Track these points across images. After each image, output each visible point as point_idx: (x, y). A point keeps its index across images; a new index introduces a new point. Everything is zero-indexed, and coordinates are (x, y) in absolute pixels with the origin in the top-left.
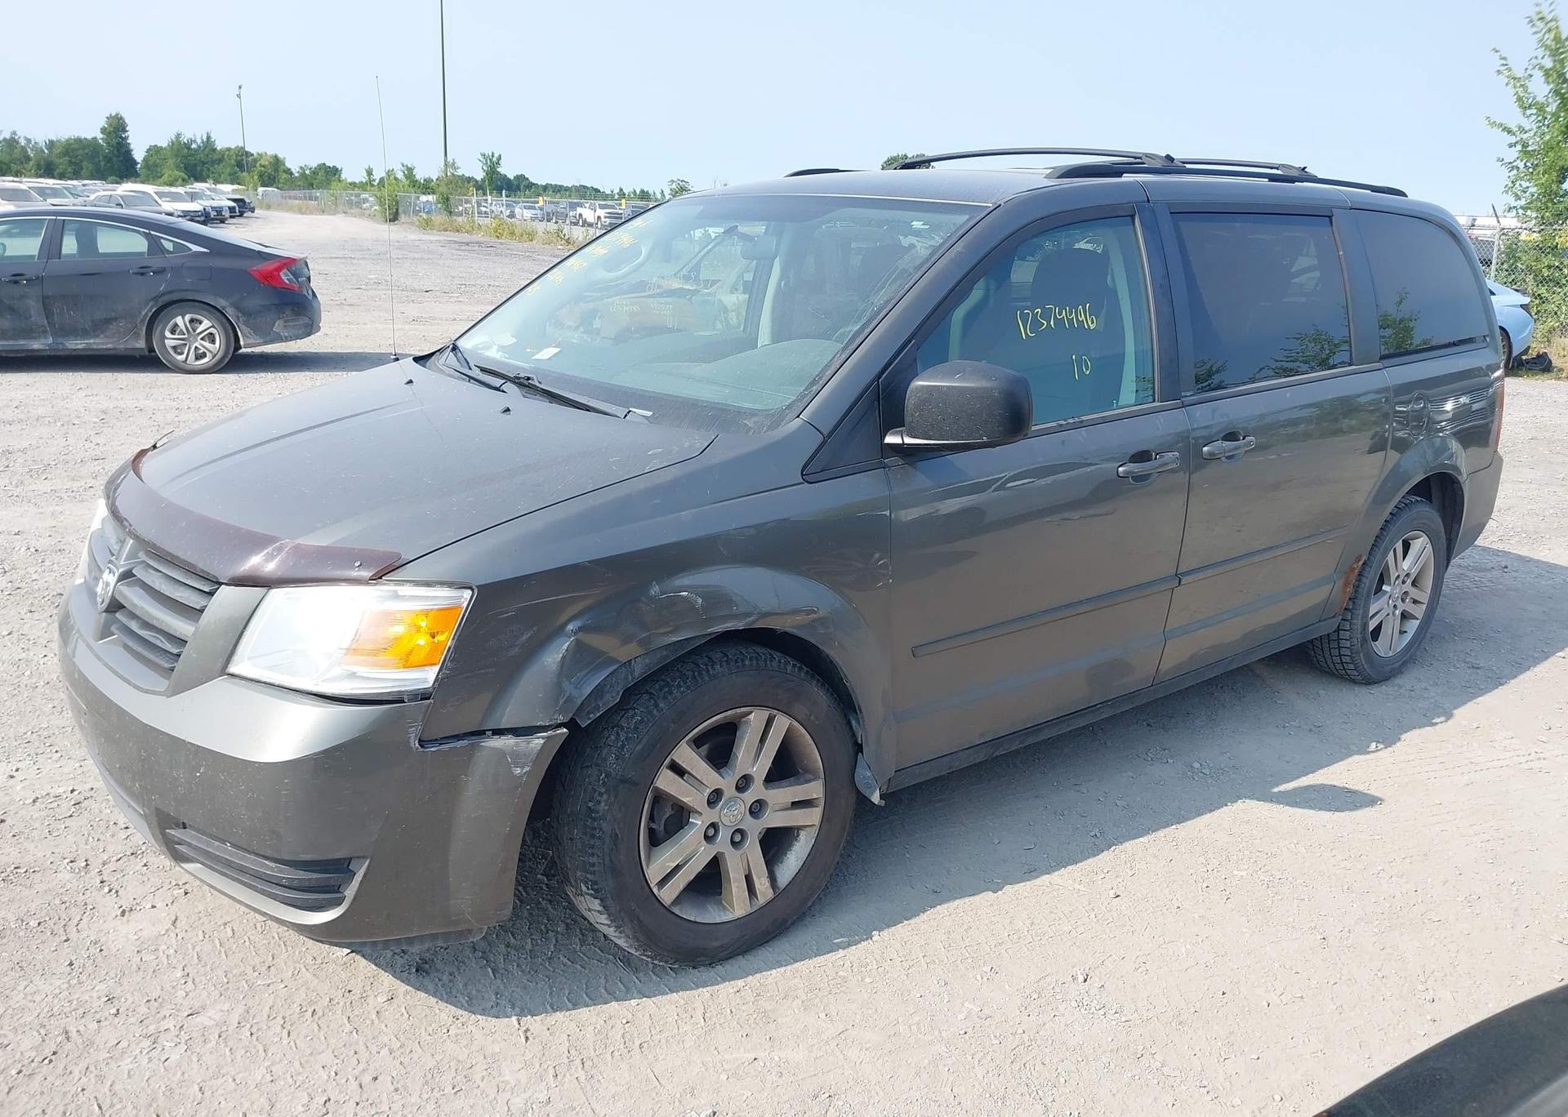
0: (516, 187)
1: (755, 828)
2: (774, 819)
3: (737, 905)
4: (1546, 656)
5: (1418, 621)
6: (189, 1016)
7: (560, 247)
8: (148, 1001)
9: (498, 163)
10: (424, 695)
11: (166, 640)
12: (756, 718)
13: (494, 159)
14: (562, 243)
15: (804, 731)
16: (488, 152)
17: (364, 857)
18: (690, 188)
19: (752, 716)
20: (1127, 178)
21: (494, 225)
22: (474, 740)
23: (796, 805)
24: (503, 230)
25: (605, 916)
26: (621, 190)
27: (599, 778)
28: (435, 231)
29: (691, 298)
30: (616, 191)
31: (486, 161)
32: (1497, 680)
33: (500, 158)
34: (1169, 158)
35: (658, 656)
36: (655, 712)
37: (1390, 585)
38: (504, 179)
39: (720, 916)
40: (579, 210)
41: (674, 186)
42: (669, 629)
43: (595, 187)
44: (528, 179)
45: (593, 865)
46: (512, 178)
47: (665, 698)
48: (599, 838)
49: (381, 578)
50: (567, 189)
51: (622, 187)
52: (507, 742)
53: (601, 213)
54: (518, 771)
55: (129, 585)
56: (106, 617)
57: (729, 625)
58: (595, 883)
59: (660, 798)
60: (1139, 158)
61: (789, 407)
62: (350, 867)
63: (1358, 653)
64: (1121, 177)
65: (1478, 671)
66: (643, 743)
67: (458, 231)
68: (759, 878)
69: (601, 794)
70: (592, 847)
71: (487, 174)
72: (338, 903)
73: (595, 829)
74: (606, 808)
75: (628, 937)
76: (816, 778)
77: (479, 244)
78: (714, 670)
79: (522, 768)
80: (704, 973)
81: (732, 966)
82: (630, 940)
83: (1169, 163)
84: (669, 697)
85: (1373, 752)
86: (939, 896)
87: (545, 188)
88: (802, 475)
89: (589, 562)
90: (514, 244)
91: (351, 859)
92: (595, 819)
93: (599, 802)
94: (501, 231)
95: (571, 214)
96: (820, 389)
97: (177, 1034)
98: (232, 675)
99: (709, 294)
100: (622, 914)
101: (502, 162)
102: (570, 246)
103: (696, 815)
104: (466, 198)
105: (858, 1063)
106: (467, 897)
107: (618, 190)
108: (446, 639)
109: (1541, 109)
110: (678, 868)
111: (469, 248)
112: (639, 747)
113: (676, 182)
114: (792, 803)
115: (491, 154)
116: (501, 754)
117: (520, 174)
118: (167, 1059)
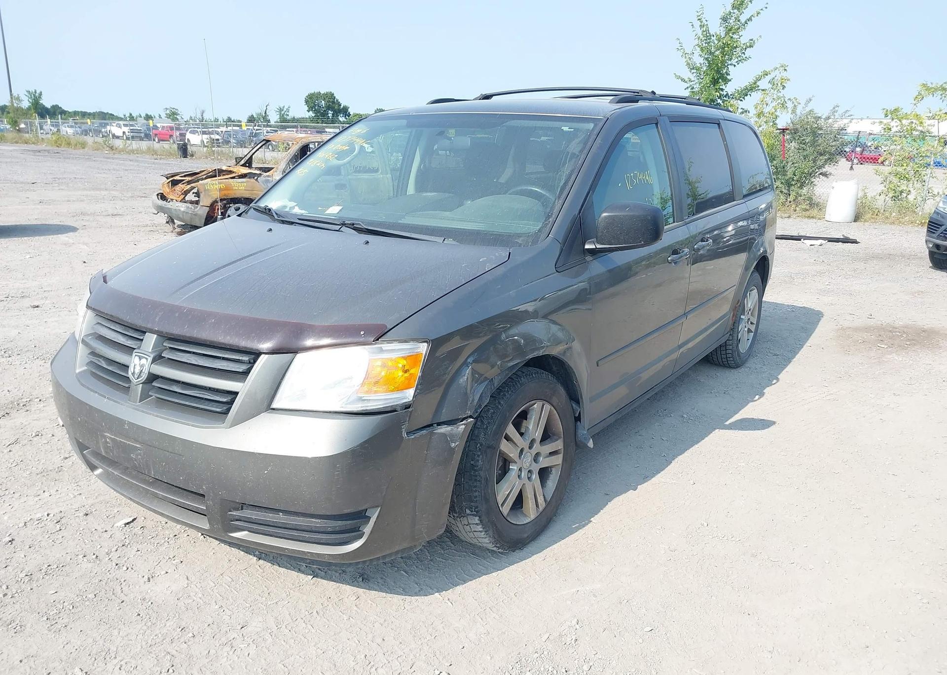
0: (55, 112)
1: (536, 468)
2: (544, 462)
3: (531, 512)
4: (802, 346)
5: (753, 334)
6: (241, 628)
7: (106, 152)
8: (209, 625)
9: (40, 97)
10: (407, 406)
11: (211, 394)
12: (537, 406)
13: (37, 95)
14: (108, 149)
15: (555, 412)
16: (32, 90)
17: (377, 506)
18: (179, 113)
19: (535, 406)
20: (641, 104)
21: (54, 138)
22: (430, 429)
23: (552, 454)
24: (62, 142)
25: (480, 526)
26: (131, 114)
27: (477, 447)
28: (8, 143)
29: (257, 179)
30: (128, 115)
31: (31, 95)
32: (788, 361)
33: (41, 94)
34: (653, 93)
35: (505, 374)
36: (499, 406)
37: (744, 315)
38: (43, 108)
39: (525, 520)
40: (108, 128)
41: (168, 112)
42: (510, 358)
43: (110, 113)
44: (61, 108)
45: (476, 497)
46: (49, 107)
47: (503, 398)
48: (479, 481)
49: (378, 340)
50: (90, 114)
51: (131, 112)
52: (444, 429)
53: (126, 129)
54: (453, 444)
55: (161, 364)
56: (142, 387)
57: (535, 354)
58: (477, 507)
59: (502, 454)
60: (637, 93)
61: (540, 231)
62: (366, 514)
63: (735, 351)
64: (637, 102)
65: (779, 356)
66: (496, 424)
67: (26, 143)
68: (540, 496)
69: (478, 456)
70: (475, 487)
71: (32, 104)
72: (361, 537)
73: (476, 476)
74: (482, 463)
75: (490, 537)
76: (560, 438)
77: (48, 151)
78: (521, 381)
79: (455, 443)
80: (518, 554)
81: (532, 547)
82: (491, 539)
83: (654, 96)
84: (504, 398)
85: (756, 400)
86: (609, 496)
87: (76, 113)
88: (556, 268)
89: (477, 323)
90: (70, 150)
91: (367, 509)
92: (475, 471)
93: (478, 461)
94: (60, 142)
95: (103, 130)
96: (555, 220)
97: (243, 639)
98: (273, 409)
99: (268, 176)
100: (489, 523)
101: (43, 97)
102: (114, 151)
103: (514, 464)
104: (30, 120)
105: (629, 583)
106: (425, 523)
107: (129, 115)
108: (417, 372)
109: (698, 69)
110: (508, 495)
111: (41, 154)
112: (495, 427)
113: (169, 109)
114: (550, 453)
115: (34, 91)
116: (444, 435)
117: (55, 104)
118: (249, 654)
